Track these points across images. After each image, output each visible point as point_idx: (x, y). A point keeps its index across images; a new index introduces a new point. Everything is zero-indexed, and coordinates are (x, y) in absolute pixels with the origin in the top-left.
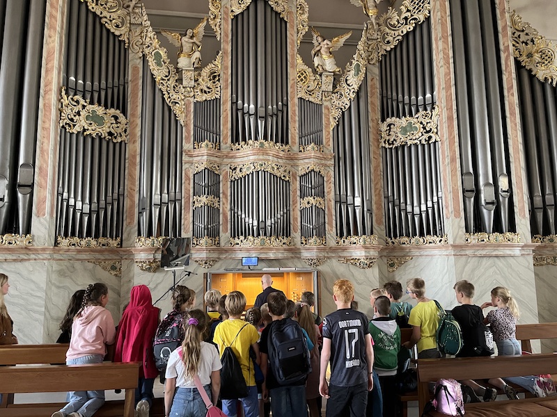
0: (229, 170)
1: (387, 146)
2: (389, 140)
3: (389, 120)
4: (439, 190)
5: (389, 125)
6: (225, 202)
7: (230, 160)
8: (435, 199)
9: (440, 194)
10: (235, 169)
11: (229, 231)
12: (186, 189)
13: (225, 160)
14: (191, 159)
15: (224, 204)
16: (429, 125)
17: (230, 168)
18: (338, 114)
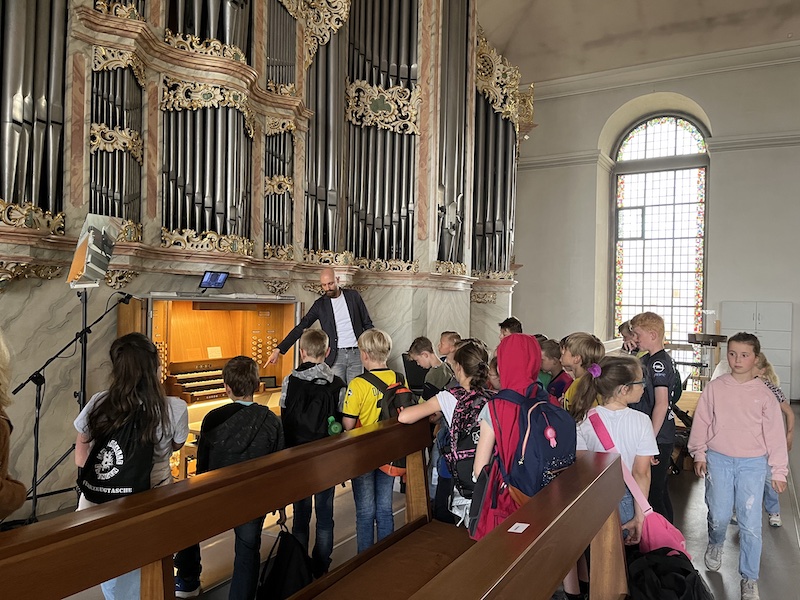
0: (161, 86)
1: (354, 121)
2: (356, 113)
3: (358, 82)
4: (411, 201)
5: (359, 91)
6: (152, 152)
7: (165, 65)
8: (404, 212)
9: (411, 206)
10: (175, 87)
11: (159, 216)
12: (74, 101)
13: (156, 61)
14: (90, 33)
15: (150, 156)
16: (406, 108)
17: (165, 82)
18: (313, 47)
